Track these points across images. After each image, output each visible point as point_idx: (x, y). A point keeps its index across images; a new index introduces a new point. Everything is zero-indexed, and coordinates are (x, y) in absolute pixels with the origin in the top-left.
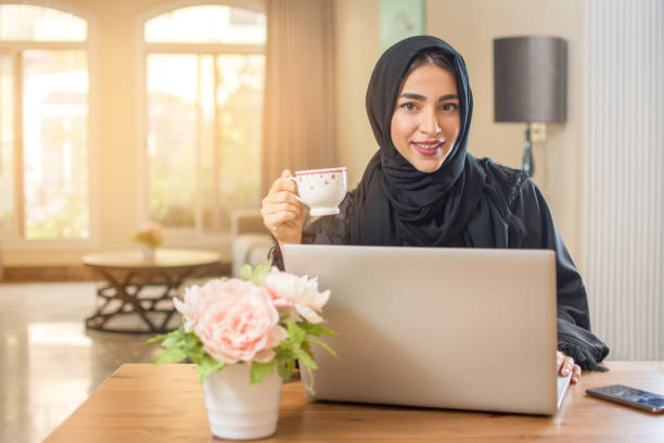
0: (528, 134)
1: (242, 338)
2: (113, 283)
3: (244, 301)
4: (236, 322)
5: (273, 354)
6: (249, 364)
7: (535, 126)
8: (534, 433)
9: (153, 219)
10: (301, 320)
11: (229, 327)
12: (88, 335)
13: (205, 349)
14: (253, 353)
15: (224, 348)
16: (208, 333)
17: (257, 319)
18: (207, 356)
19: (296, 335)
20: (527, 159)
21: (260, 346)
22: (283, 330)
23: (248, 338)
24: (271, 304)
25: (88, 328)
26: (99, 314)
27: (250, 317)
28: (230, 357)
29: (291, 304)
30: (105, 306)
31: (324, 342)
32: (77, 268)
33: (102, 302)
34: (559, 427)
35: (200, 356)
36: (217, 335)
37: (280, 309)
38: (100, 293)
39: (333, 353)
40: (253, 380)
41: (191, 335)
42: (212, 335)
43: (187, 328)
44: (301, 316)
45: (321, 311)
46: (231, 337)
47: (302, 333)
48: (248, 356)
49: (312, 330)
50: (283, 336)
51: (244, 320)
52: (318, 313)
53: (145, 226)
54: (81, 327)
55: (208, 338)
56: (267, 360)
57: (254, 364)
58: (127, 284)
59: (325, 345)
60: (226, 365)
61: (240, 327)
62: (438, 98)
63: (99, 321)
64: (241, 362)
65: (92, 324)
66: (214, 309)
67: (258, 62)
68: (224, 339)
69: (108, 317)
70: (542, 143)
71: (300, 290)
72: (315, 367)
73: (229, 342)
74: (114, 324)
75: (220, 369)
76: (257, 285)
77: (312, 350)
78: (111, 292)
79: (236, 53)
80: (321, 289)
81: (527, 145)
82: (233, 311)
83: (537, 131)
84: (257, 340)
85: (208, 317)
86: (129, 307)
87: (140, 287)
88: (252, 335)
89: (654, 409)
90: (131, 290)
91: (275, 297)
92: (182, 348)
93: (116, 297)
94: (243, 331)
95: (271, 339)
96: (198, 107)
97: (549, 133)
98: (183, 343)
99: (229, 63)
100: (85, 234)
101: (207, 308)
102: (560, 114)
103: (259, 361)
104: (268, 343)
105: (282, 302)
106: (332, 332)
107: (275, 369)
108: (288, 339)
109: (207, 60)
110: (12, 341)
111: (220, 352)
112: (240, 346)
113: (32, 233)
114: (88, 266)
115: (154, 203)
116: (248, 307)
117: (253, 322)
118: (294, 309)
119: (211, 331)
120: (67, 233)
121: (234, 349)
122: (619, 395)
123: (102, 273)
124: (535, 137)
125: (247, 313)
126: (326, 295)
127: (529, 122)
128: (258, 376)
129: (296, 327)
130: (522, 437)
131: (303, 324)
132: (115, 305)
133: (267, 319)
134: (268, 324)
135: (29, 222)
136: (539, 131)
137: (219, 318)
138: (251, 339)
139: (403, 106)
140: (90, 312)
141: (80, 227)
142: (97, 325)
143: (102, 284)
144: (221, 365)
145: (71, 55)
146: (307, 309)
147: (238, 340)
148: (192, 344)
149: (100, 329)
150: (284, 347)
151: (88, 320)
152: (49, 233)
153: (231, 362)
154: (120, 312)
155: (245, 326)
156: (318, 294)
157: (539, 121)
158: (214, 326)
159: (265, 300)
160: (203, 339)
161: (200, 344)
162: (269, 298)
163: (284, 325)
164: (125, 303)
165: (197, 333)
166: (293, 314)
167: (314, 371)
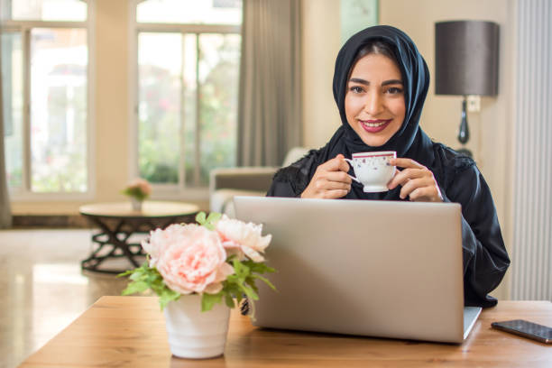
0: (465, 105)
1: (196, 273)
2: (106, 230)
3: (198, 242)
4: (191, 259)
5: (221, 287)
6: (201, 294)
7: (471, 99)
8: (442, 358)
9: (142, 175)
10: (247, 260)
11: (184, 264)
12: (83, 274)
13: (164, 282)
14: (204, 286)
15: (180, 281)
16: (167, 268)
17: (208, 257)
18: (166, 288)
19: (242, 271)
20: (464, 128)
21: (209, 280)
22: (230, 267)
23: (200, 273)
24: (220, 245)
25: (84, 268)
26: (93, 257)
27: (203, 255)
28: (184, 289)
29: (238, 245)
30: (99, 250)
31: (266, 277)
32: (75, 217)
33: (96, 246)
34: (465, 353)
35: (161, 288)
36: (175, 270)
37: (228, 250)
38: (94, 239)
39: (273, 287)
40: (204, 308)
41: (154, 271)
42: (170, 271)
43: (152, 264)
44: (246, 256)
45: (263, 252)
46: (186, 272)
47: (246, 269)
48: (200, 288)
49: (256, 268)
50: (230, 271)
51: (197, 258)
52: (261, 254)
53: (134, 181)
54: (78, 268)
55: (167, 272)
56: (216, 291)
57: (205, 294)
58: (118, 231)
59: (266, 280)
60: (182, 295)
61: (194, 264)
62: (380, 83)
63: (94, 262)
64: (194, 293)
65: (87, 265)
66: (173, 249)
67: (235, 40)
68: (180, 274)
69: (101, 259)
70: (476, 113)
71: (246, 233)
72: (256, 298)
73: (184, 276)
74: (106, 265)
75: (177, 299)
76: (209, 229)
77: (257, 285)
78: (104, 238)
79: (217, 32)
80: (264, 234)
81: (463, 115)
82: (188, 250)
83: (473, 103)
84: (208, 275)
85: (167, 255)
86: (119, 252)
87: (128, 234)
88: (203, 270)
89: (547, 340)
90: (121, 237)
91: (224, 239)
92: (146, 281)
93: (108, 242)
94: (196, 268)
95: (219, 274)
96: (182, 78)
97: (482, 105)
98: (147, 277)
99: (210, 42)
100: (83, 188)
101: (167, 248)
102: (492, 88)
103: (209, 292)
104: (217, 278)
105: (230, 244)
106: (273, 269)
107: (224, 299)
108: (234, 275)
109: (191, 38)
110: (20, 279)
111: (176, 284)
112: (194, 279)
113: (37, 187)
114: (84, 215)
115: (143, 161)
116: (201, 248)
117: (205, 259)
118: (241, 250)
119: (169, 267)
120: (68, 187)
121: (188, 281)
122: (519, 328)
123: (96, 221)
124: (471, 108)
125: (200, 253)
126: (268, 239)
127: (465, 95)
128: (208, 305)
129: (241, 265)
130: (431, 361)
131: (248, 262)
132: (107, 249)
133: (216, 257)
134: (217, 261)
135: (36, 178)
136: (475, 102)
137: (177, 256)
138: (203, 274)
139: (352, 89)
140: (86, 256)
141: (80, 182)
142: (92, 266)
143: (96, 231)
144: (177, 295)
145: (74, 33)
146: (251, 250)
147: (192, 274)
148: (154, 277)
149: (93, 269)
150: (230, 281)
151: (84, 262)
152: (53, 186)
153: (185, 292)
154: (111, 255)
155: (198, 263)
156: (260, 238)
157: (475, 94)
158: (173, 262)
159: (215, 241)
160: (163, 273)
161: (161, 278)
162: (219, 241)
163: (231, 263)
164: (116, 248)
165: (158, 268)
166: (239, 254)
167: (255, 301)
